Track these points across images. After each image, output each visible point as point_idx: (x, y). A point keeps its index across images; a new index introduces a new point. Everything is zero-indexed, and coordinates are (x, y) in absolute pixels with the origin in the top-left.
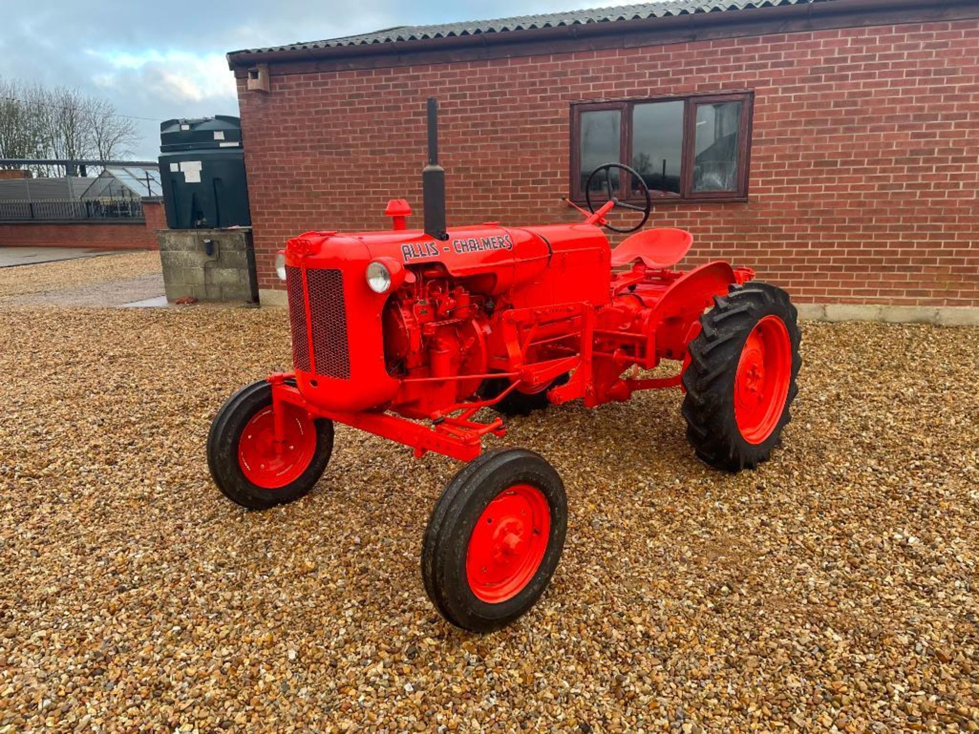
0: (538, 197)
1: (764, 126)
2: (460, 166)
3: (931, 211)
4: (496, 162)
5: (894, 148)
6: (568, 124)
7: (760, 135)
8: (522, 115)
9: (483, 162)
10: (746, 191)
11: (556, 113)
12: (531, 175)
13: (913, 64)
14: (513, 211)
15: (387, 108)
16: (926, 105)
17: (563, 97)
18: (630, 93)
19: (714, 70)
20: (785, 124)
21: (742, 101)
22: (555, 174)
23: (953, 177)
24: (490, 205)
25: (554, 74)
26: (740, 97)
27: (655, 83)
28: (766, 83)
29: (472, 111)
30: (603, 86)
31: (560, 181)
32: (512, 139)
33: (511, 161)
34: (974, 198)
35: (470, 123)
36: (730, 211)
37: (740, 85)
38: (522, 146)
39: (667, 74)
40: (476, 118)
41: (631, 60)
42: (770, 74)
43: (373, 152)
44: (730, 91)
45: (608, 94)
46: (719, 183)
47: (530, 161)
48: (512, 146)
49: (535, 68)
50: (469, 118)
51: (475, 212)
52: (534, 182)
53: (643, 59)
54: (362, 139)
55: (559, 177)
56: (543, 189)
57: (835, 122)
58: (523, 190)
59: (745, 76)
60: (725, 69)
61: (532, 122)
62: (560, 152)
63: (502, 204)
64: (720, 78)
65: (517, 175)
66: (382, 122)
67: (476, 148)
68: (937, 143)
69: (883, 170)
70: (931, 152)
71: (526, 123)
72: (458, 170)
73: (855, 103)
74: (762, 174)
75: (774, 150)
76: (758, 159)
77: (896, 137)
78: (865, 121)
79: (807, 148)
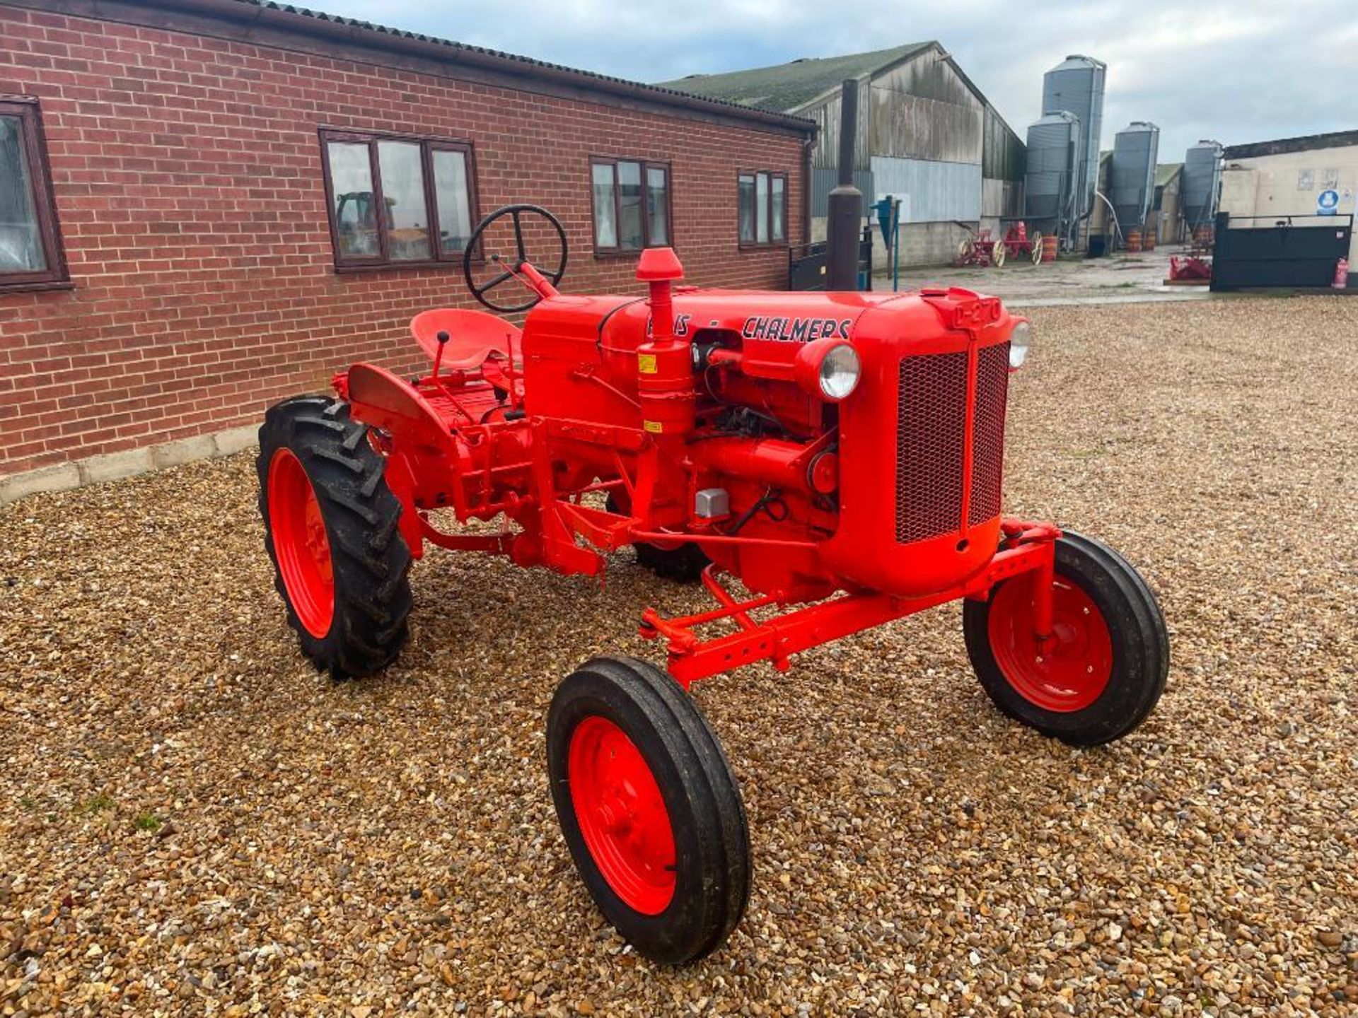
1: (67, 163)
3: (290, 292)
5: (237, 209)
7: (63, 177)
10: (65, 271)
13: (231, 96)
16: (256, 154)
20: (95, 162)
21: (21, 116)
23: (301, 249)
26: (17, 109)
28: (55, 91)
36: (49, 305)
37: (14, 88)
42: (57, 77)
46: (15, 257)
59: (19, 73)
68: (276, 205)
69: (232, 240)
70: (274, 216)
73: (179, 142)
74: (83, 243)
75: (90, 203)
76: (71, 217)
77: (235, 194)
78: (197, 167)
79: (135, 203)
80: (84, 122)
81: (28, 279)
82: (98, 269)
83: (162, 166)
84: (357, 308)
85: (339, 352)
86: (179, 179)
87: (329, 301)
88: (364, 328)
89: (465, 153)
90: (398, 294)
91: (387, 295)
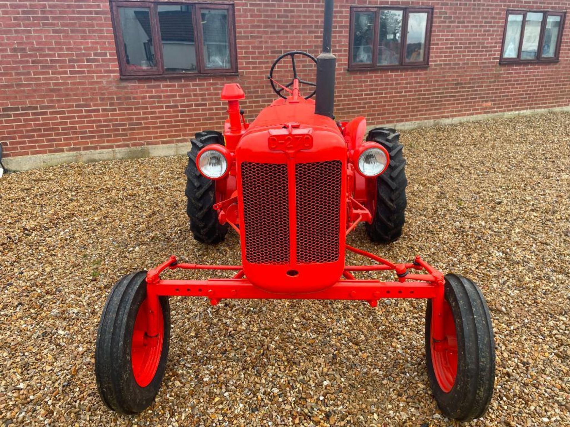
0: (93, 72)
1: (242, 27)
2: (16, 46)
4: (51, 43)
6: (110, 16)
7: (240, 33)
8: (69, 6)
9: (38, 43)
10: (237, 68)
11: (98, 6)
12: (84, 55)
14: (73, 84)
20: (253, 26)
21: (228, 9)
22: (105, 54)
24: (51, 79)
26: (226, 7)
31: (110, 60)
32: (63, 25)
33: (64, 43)
35: (20, 10)
36: (229, 81)
38: (72, 31)
40: (25, 6)
46: (221, 64)
47: (82, 43)
48: (64, 31)
50: (18, 6)
51: (37, 85)
52: (88, 61)
55: (108, 57)
56: (97, 66)
58: (79, 67)
61: (79, 12)
62: (106, 37)
63: (62, 78)
67: (29, 32)
71: (73, 12)
72: (15, 50)
73: (287, 17)
74: (245, 58)
75: (249, 43)
76: (241, 48)
77: (308, 37)
78: (293, 27)
79: (266, 42)
80: (250, 10)
81: (224, 71)
82: (249, 68)
83: (279, 27)
84: (355, 87)
85: (343, 105)
86: (285, 32)
87: (342, 83)
88: (358, 95)
89: (428, 13)
90: (377, 81)
91: (372, 81)
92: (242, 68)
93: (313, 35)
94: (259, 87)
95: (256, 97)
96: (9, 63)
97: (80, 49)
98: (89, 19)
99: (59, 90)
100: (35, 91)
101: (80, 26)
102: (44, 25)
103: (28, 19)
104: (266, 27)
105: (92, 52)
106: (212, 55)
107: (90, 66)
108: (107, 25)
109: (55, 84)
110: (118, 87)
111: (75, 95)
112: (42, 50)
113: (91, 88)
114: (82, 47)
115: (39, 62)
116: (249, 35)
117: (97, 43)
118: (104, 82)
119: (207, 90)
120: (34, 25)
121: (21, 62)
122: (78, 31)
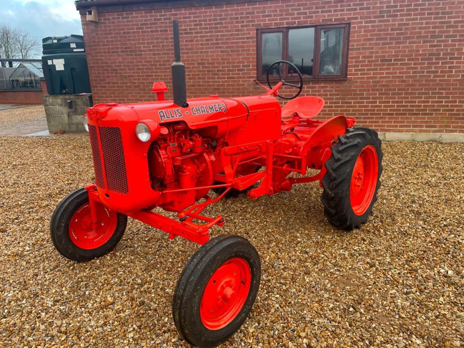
0: (240, 78)
1: (355, 41)
2: (200, 61)
3: (438, 85)
4: (218, 59)
5: (421, 52)
6: (255, 40)
7: (353, 46)
8: (231, 35)
9: (212, 59)
10: (346, 75)
11: (249, 34)
12: (236, 66)
13: (430, 9)
14: (228, 85)
15: (161, 31)
16: (437, 30)
17: (253, 25)
18: (287, 23)
19: (330, 11)
20: (365, 40)
21: (344, 28)
22: (249, 66)
23: (450, 67)
24: (216, 82)
25: (247, 13)
26: (343, 26)
27: (299, 18)
28: (357, 18)
29: (206, 32)
30: (273, 20)
31: (252, 70)
32: (227, 47)
33: (226, 59)
34: (460, 78)
35: (204, 39)
36: (338, 85)
37: (343, 19)
38: (232, 51)
39: (306, 13)
40: (207, 36)
41: (287, 6)
42: (359, 13)
43: (154, 54)
44: (338, 22)
45: (276, 24)
46: (333, 70)
47: (236, 59)
48: (227, 51)
49: (238, 10)
50: (204, 37)
51: (208, 86)
52: (238, 70)
53: (294, 5)
54: (148, 47)
55: (251, 67)
56: (243, 74)
57: (391, 39)
58: (232, 74)
59: (346, 14)
60: (335, 11)
61: (237, 39)
62: (251, 54)
63: (222, 82)
64: (333, 15)
65: (229, 67)
66: (158, 39)
67: (208, 52)
68: (442, 50)
69: (415, 64)
70: (439, 54)
71: (234, 39)
72: (199, 64)
73: (401, 29)
74: (354, 66)
75: (360, 53)
76: (352, 58)
77: (422, 47)
78: (406, 38)
79: (377, 52)
80: (364, 27)
81: (335, 77)
82: (357, 74)
86: (398, 43)
87: (459, 89)
92: (350, 75)
93: (428, 44)
94: (364, 90)
95: (361, 99)
96: (195, 72)
97: (234, 63)
98: (243, 42)
99: (219, 89)
100: (206, 89)
101: (236, 48)
102: (216, 48)
103: (208, 44)
104: (377, 39)
105: (241, 65)
106: (327, 64)
107: (239, 74)
108: (253, 46)
109: (218, 85)
110: (254, 88)
111: (228, 93)
112: (213, 63)
113: (238, 89)
114: (236, 61)
115: (211, 71)
116: (361, 47)
117: (245, 58)
118: (246, 85)
119: (318, 91)
120: (211, 48)
121: (201, 71)
122: (234, 51)
